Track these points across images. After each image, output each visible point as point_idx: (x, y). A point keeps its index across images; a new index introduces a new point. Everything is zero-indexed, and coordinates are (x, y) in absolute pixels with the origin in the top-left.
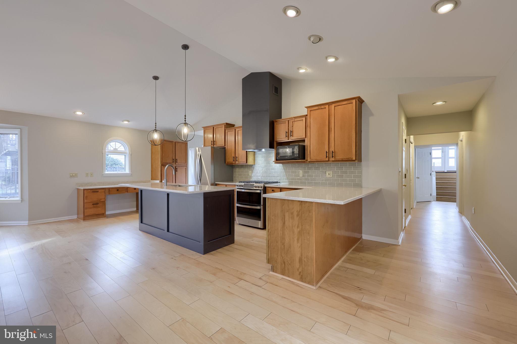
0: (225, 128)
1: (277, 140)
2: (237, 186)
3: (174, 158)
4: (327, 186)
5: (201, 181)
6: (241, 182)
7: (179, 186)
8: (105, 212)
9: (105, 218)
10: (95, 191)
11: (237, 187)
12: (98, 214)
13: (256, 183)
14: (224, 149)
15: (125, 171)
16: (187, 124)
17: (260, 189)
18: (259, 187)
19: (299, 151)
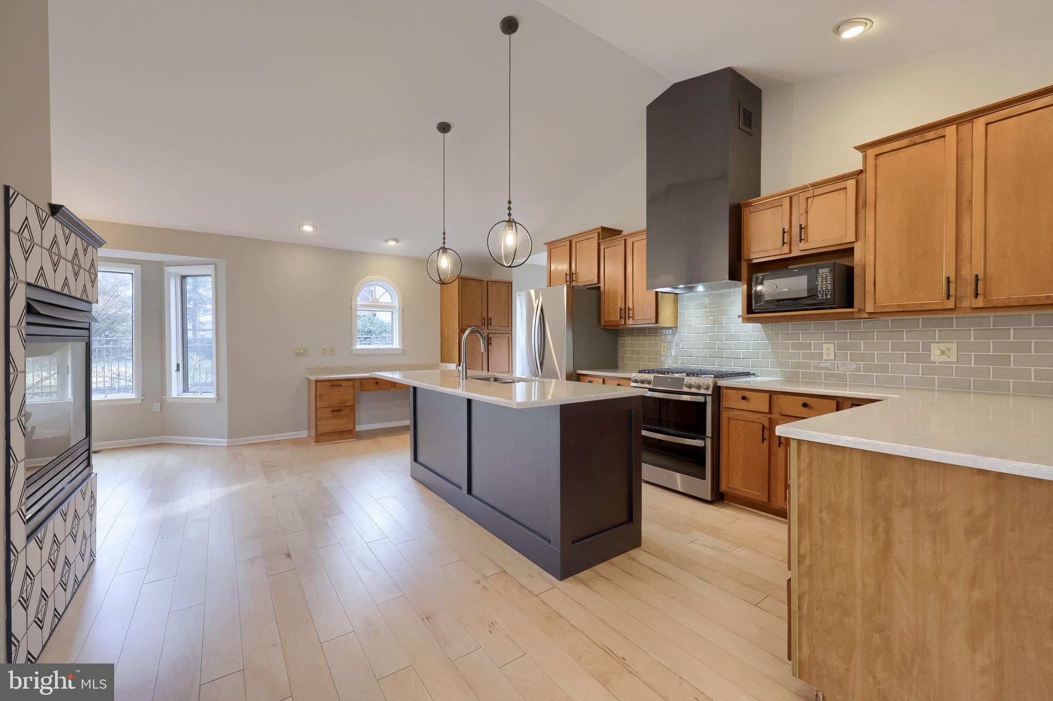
0: (599, 240)
1: (752, 256)
2: (636, 381)
3: (485, 316)
4: (934, 390)
5: (544, 368)
6: (645, 373)
7: (496, 380)
8: (354, 428)
9: (354, 439)
10: (335, 384)
11: (635, 385)
12: (341, 432)
13: (688, 375)
14: (596, 289)
15: (392, 344)
16: (516, 223)
17: (703, 391)
18: (699, 387)
19: (834, 284)
